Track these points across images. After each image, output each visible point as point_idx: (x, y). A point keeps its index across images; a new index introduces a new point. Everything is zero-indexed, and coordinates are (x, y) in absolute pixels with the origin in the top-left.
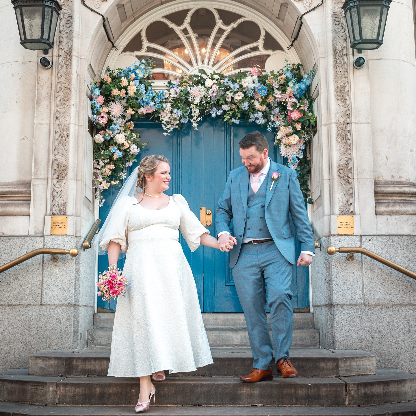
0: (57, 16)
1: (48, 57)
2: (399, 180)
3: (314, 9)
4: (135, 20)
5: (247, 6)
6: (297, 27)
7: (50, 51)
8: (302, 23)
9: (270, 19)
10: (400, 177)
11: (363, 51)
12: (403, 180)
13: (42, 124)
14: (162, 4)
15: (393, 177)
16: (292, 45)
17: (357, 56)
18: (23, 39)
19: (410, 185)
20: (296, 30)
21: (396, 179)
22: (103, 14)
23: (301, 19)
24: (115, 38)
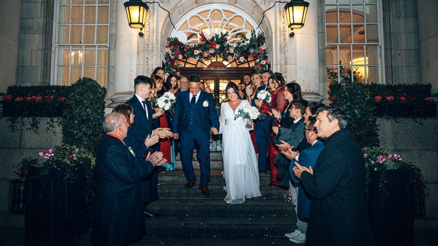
0: (146, 11)
1: (143, 32)
2: (309, 91)
3: (270, 9)
4: (184, 15)
5: (238, 8)
6: (262, 18)
7: (143, 29)
8: (264, 15)
9: (249, 14)
10: (310, 90)
11: (294, 29)
12: (311, 91)
13: (140, 64)
14: (197, 7)
15: (306, 90)
16: (259, 27)
17: (291, 31)
18: (130, 22)
19: (314, 94)
20: (261, 19)
21: (308, 91)
22: (169, 11)
23: (263, 14)
24: (175, 23)
